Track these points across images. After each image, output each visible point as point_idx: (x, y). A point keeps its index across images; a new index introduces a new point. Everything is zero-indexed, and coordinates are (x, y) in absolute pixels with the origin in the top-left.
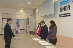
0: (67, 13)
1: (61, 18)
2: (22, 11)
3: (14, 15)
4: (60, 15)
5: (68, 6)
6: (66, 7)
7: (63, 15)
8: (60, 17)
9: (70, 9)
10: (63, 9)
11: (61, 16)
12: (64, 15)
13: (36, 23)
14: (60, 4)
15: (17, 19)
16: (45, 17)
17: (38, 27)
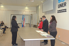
0: (64, 9)
1: (59, 13)
2: (27, 8)
5: (65, 3)
6: (63, 4)
7: (60, 10)
9: (66, 6)
10: (61, 6)
12: (61, 11)
14: (58, 2)
15: (23, 15)
16: (46, 13)
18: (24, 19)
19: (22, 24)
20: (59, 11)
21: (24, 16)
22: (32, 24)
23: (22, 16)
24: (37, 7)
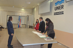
0: (61, 12)
4: (55, 13)
6: (60, 6)
7: (57, 13)
8: (54, 15)
10: (58, 8)
13: (34, 20)
14: (55, 4)
15: (19, 16)
17: (36, 22)
19: (18, 24)
20: (56, 13)
22: (28, 25)
24: (33, 9)
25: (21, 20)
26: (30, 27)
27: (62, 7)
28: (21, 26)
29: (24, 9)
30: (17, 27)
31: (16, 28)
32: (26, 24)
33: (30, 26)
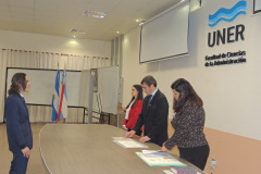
0: (233, 52)
2: (73, 43)
3: (46, 55)
4: (207, 58)
5: (238, 27)
6: (229, 29)
7: (219, 57)
9: (242, 38)
10: (220, 37)
11: (213, 61)
12: (221, 60)
15: (59, 71)
18: (64, 87)
19: (52, 106)
20: (214, 57)
21: (61, 73)
22: (96, 109)
23: (55, 73)
24: (116, 42)
25: (67, 88)
26: (106, 119)
27: (240, 32)
28: (65, 113)
29: (78, 39)
30: (48, 118)
31: (44, 123)
32: (87, 106)
33: (102, 114)
